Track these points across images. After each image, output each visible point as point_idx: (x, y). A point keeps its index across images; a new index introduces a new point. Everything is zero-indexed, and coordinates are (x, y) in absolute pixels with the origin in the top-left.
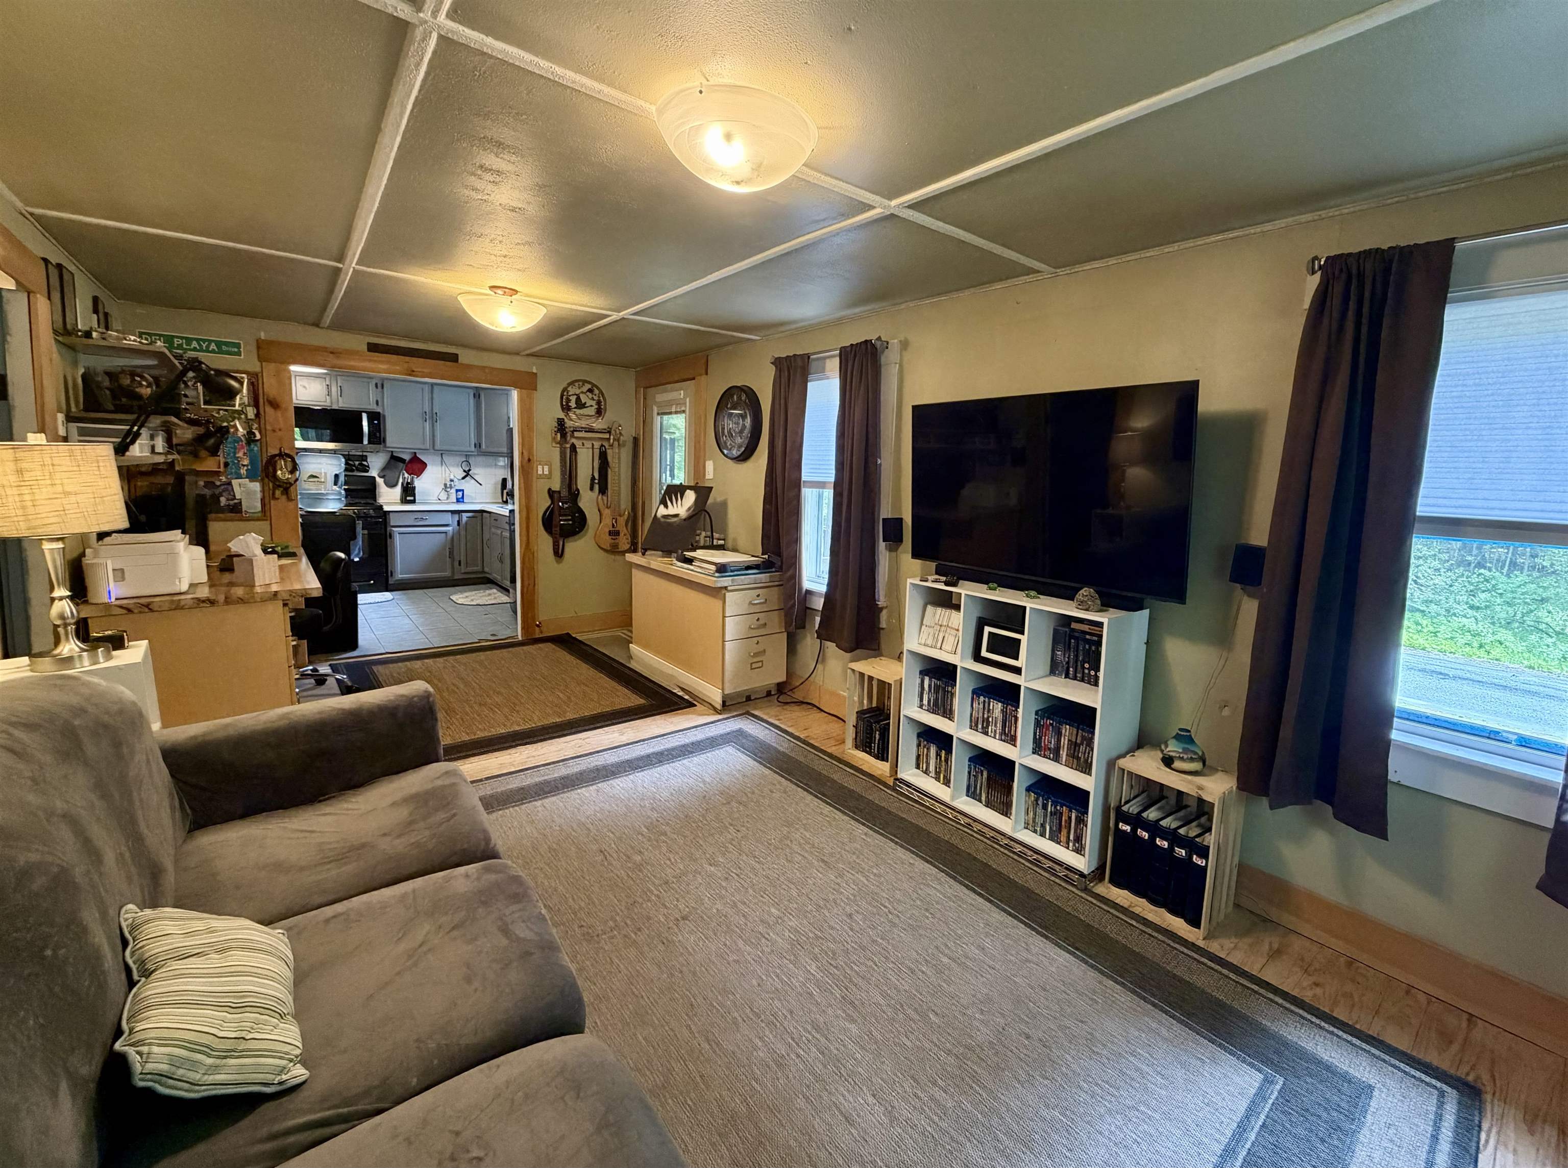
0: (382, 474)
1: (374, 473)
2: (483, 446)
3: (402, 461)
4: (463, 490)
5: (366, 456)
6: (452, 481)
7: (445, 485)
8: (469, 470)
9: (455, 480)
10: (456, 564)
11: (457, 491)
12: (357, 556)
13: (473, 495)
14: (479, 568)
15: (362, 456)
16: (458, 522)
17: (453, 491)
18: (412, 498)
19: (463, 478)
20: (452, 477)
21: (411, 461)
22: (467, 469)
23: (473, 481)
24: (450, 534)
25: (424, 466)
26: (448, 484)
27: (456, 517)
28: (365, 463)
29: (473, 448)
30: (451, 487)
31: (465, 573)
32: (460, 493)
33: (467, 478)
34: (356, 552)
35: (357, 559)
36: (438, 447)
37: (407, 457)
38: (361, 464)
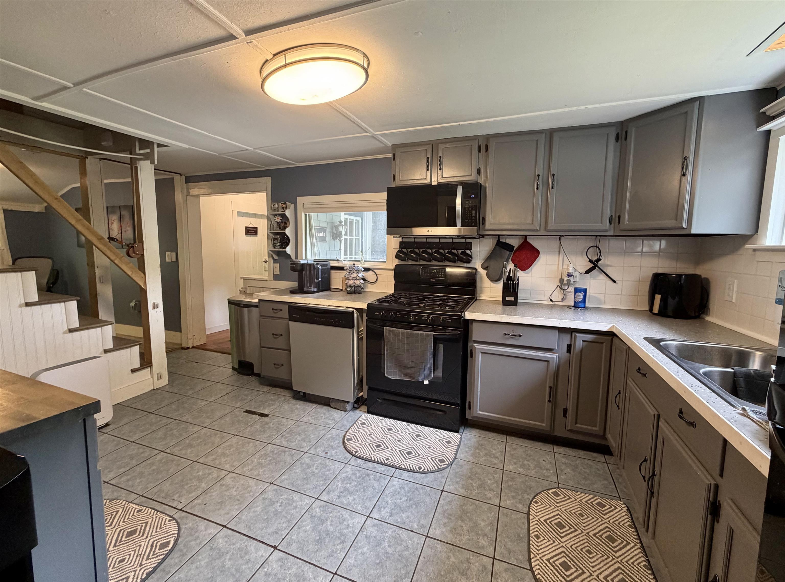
0: (485, 266)
1: (477, 263)
2: (626, 221)
3: (509, 247)
4: (585, 291)
5: (471, 243)
6: (569, 275)
7: (561, 280)
8: (599, 260)
9: (576, 274)
10: (560, 412)
11: (577, 290)
12: (426, 378)
13: (602, 297)
14: (597, 429)
15: (466, 243)
16: (569, 347)
17: (571, 289)
18: (512, 299)
19: (588, 272)
20: (571, 270)
21: (521, 247)
22: (594, 259)
23: (603, 277)
24: (553, 365)
25: (535, 253)
26: (566, 279)
27: (566, 339)
28: (468, 252)
29: (606, 225)
30: (569, 284)
31: (571, 431)
32: (581, 295)
33: (595, 272)
34: (426, 372)
35: (426, 382)
36: (552, 225)
37: (515, 243)
38: (464, 253)
